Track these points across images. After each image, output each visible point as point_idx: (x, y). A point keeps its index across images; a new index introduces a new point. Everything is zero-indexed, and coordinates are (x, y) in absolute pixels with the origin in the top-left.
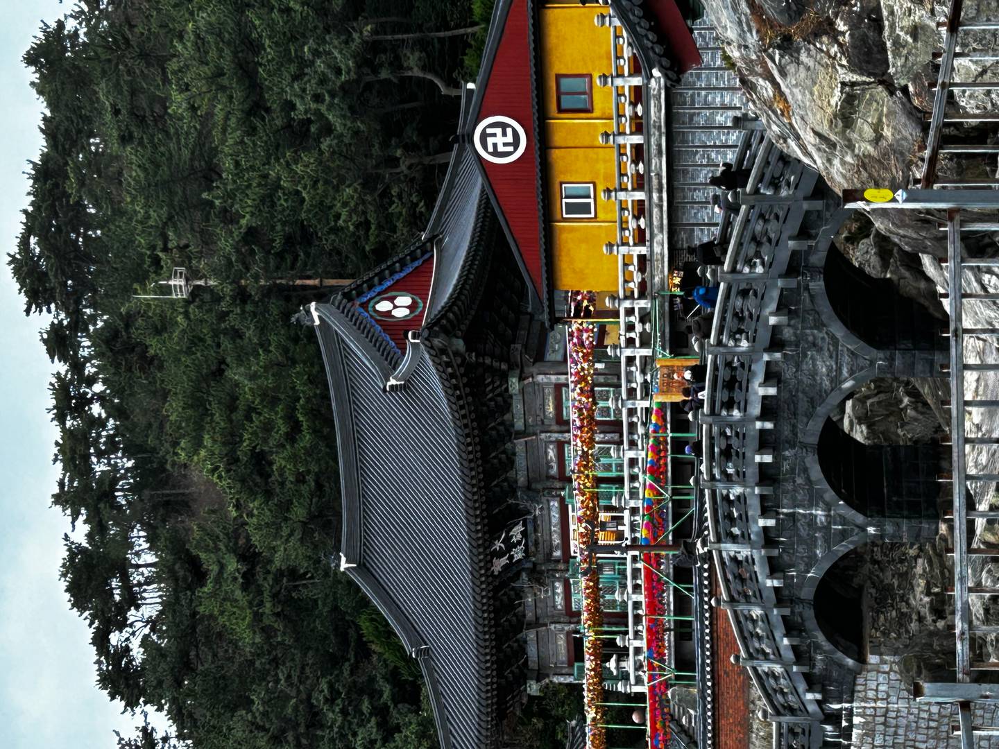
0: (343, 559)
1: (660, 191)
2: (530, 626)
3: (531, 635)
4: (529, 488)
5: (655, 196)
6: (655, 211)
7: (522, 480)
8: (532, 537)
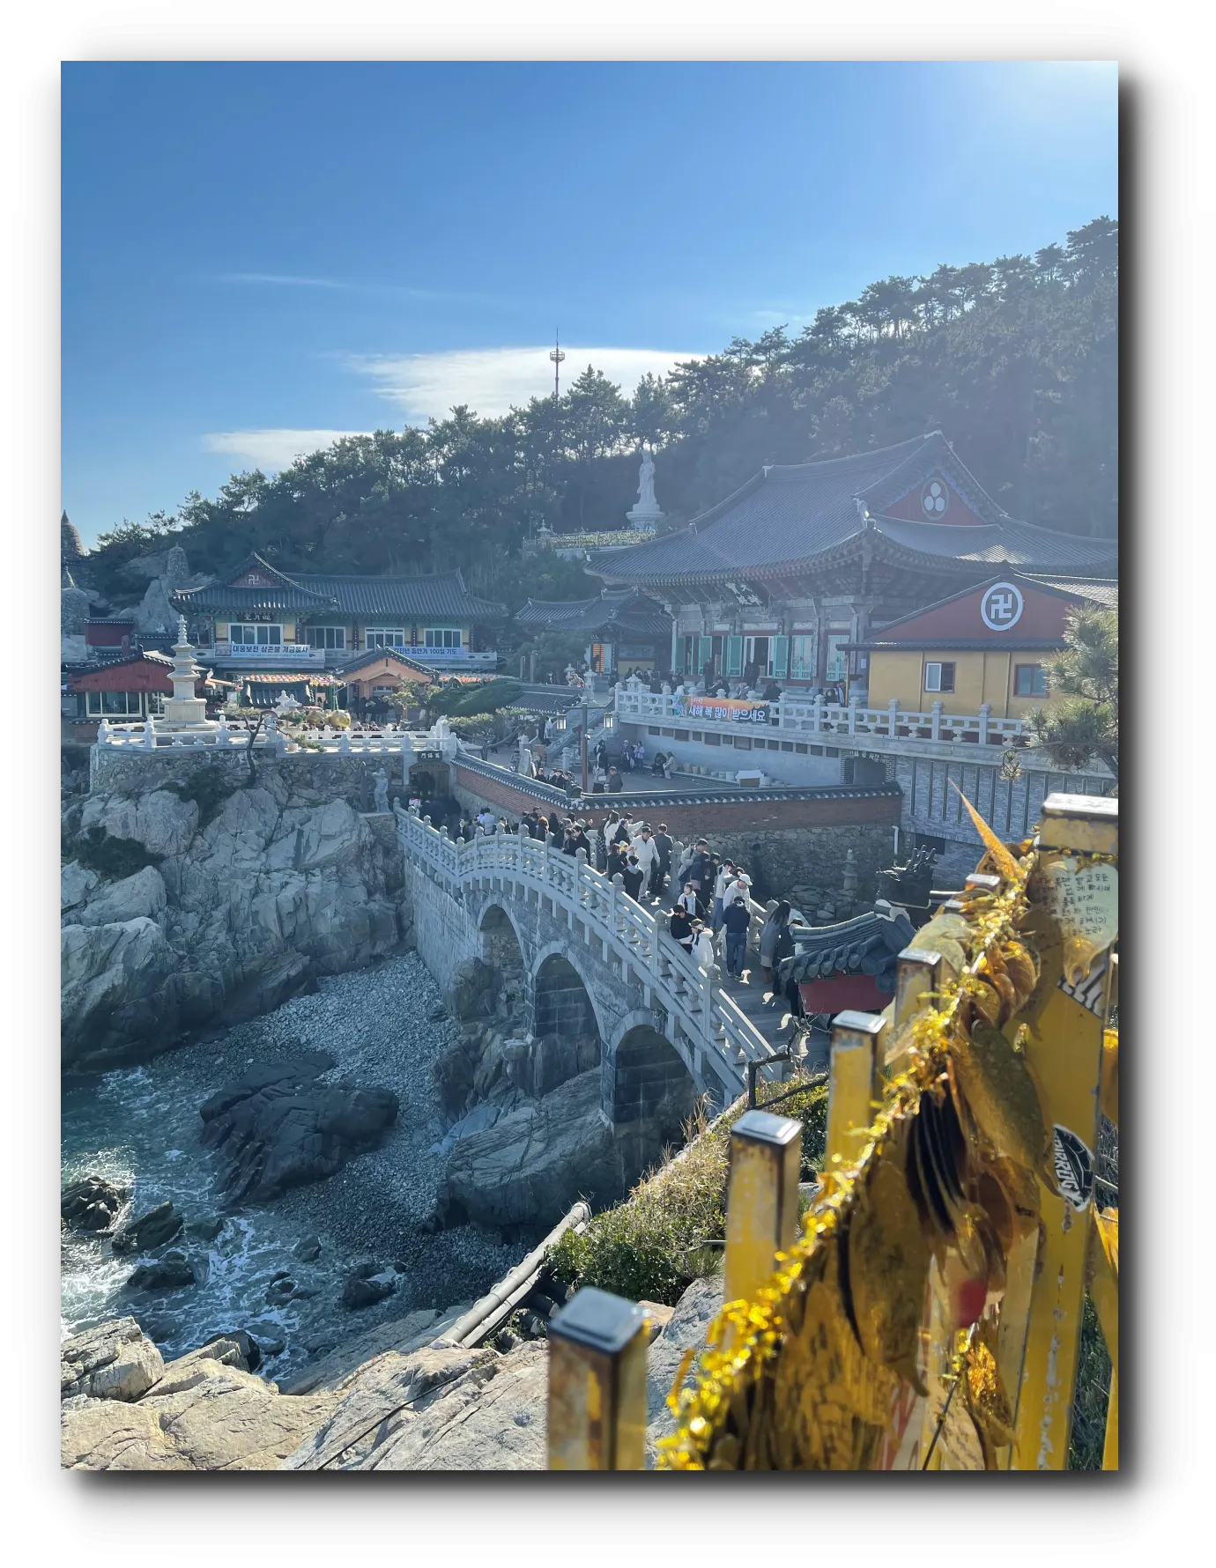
0: (769, 468)
1: (939, 754)
2: (703, 607)
3: (698, 608)
4: (784, 608)
5: (935, 749)
6: (921, 748)
7: (790, 603)
8: (753, 609)
